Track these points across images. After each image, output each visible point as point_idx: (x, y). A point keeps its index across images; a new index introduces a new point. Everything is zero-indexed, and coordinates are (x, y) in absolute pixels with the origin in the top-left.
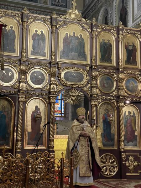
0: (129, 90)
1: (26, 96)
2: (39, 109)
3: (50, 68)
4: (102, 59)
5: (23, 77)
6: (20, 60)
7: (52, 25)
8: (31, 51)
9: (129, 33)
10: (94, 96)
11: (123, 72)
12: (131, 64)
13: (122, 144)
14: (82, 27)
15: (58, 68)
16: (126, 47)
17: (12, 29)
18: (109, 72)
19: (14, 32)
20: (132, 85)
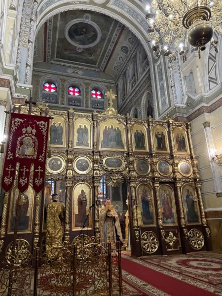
0: (162, 172)
1: (72, 182)
2: (85, 193)
3: (93, 156)
4: (137, 147)
5: (70, 165)
6: (67, 151)
7: (93, 121)
8: (77, 143)
9: (157, 125)
10: (132, 178)
11: (155, 157)
12: (162, 149)
13: (161, 222)
14: (119, 121)
15: (100, 156)
16: (157, 136)
17: (60, 125)
18: (144, 157)
19: (61, 127)
20: (164, 168)
